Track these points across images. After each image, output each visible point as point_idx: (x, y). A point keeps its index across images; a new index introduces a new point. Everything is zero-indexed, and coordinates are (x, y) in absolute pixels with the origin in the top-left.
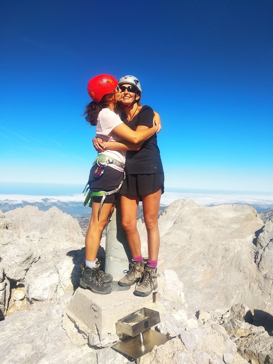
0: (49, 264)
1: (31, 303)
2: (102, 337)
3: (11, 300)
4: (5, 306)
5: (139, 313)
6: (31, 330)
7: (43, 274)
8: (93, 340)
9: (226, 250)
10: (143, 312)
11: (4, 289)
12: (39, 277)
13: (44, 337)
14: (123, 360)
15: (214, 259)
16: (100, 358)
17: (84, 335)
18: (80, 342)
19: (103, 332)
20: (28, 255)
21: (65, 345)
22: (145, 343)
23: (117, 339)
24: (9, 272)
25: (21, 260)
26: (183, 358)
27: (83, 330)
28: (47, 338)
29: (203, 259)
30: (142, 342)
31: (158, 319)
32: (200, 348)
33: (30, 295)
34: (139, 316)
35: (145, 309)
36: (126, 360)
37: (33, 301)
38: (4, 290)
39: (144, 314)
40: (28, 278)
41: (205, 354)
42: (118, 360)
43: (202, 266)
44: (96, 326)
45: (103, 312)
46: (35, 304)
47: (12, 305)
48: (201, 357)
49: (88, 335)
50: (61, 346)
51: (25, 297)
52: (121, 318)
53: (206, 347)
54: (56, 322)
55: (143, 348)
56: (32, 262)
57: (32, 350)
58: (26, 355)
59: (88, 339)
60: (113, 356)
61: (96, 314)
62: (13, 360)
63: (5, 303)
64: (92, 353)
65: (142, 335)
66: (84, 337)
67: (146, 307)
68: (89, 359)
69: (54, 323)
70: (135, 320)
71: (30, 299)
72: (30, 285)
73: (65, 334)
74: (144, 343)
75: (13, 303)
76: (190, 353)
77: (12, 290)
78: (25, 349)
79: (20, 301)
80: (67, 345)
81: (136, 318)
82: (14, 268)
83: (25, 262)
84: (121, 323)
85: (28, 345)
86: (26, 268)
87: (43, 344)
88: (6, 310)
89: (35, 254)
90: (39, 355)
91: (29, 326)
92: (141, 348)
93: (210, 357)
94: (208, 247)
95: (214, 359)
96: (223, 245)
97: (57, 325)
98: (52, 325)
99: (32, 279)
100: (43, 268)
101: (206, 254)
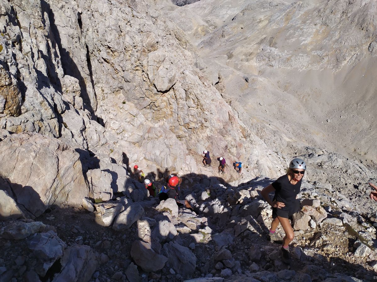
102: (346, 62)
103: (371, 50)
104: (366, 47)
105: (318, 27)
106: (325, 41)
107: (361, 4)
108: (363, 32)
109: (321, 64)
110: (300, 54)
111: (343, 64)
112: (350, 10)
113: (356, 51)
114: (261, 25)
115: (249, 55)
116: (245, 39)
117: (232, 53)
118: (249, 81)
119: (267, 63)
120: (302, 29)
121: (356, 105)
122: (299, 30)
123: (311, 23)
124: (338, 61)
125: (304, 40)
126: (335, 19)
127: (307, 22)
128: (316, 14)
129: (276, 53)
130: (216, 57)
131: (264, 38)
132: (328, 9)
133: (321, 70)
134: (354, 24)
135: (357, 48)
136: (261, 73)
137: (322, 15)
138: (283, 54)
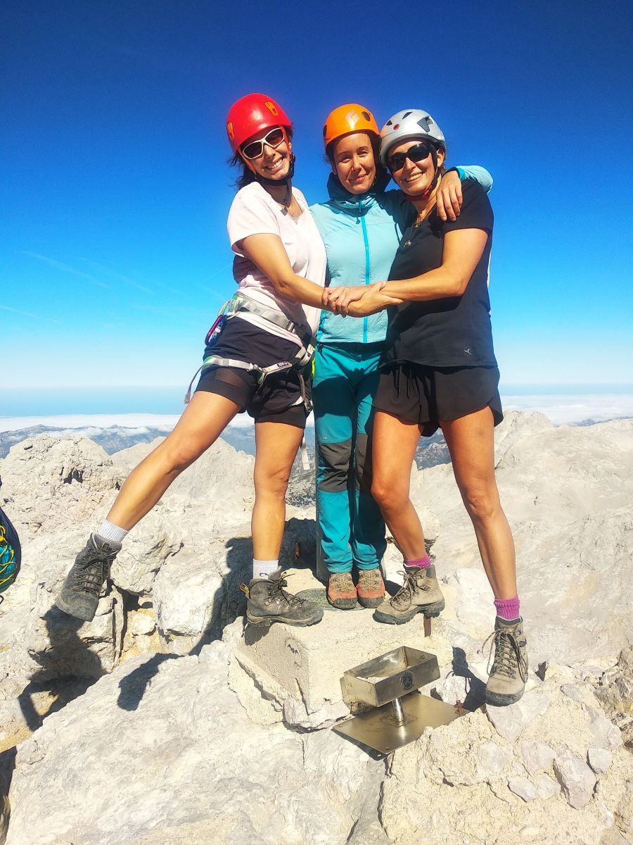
0: (202, 557)
1: (168, 640)
2: (311, 707)
3: (126, 634)
4: (115, 647)
5: (393, 657)
6: (165, 694)
7: (189, 578)
8: (294, 714)
9: (625, 529)
10: (402, 655)
11: (110, 611)
12: (181, 585)
13: (191, 707)
14: (358, 757)
16: (310, 750)
17: (275, 703)
18: (266, 718)
19: (314, 696)
20: (156, 540)
21: (235, 722)
22: (406, 721)
23: (346, 712)
24: (120, 576)
25: (142, 551)
26: (492, 755)
27: (270, 692)
28: (198, 707)
30: (400, 720)
31: (435, 671)
32: (532, 734)
33: (165, 623)
34: (393, 664)
35: (407, 649)
36: (365, 757)
37: (172, 636)
38: (112, 613)
39: (403, 660)
40: (158, 587)
41: (542, 747)
42: (346, 756)
43: (566, 569)
44: (299, 684)
45: (311, 654)
46: (175, 642)
47: (131, 645)
48: (533, 754)
49: (282, 703)
50: (227, 726)
51: (155, 628)
52: (351, 668)
53: (546, 734)
54: (217, 677)
55: (402, 732)
56: (167, 555)
57: (168, 731)
58: (155, 741)
59: (283, 711)
60: (337, 747)
61: (297, 657)
62: (129, 750)
63: (115, 641)
64: (292, 741)
65: (400, 704)
66: (274, 706)
67: (409, 644)
68: (287, 752)
69: (212, 677)
70: (383, 673)
71: (165, 631)
72: (163, 602)
73: (236, 700)
74: (404, 721)
75: (132, 640)
76: (508, 744)
77: (129, 613)
78: (152, 729)
79: (146, 636)
80: (239, 724)
81: (386, 668)
82: (129, 567)
83: (151, 555)
84: (351, 679)
85: (159, 721)
86: (153, 567)
87: (190, 721)
88: (117, 655)
89: (171, 536)
90: (183, 742)
91: (162, 684)
92: (398, 732)
93: (555, 756)
95: (564, 760)
96: (619, 516)
97: (217, 682)
98: (207, 682)
99: (167, 590)
100: (189, 567)
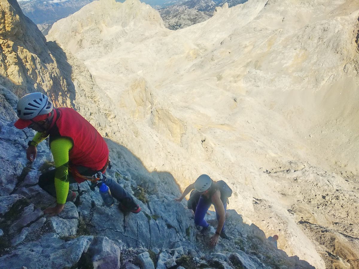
15: (310, 41)
29: (296, 42)
94: (304, 29)
101: (300, 36)
102: (324, 82)
103: (346, 71)
104: (341, 68)
105: (298, 51)
106: (304, 63)
107: (334, 31)
108: (338, 56)
109: (302, 84)
110: (283, 76)
111: (322, 84)
112: (325, 36)
113: (333, 72)
114: (246, 50)
115: (237, 77)
116: (232, 62)
117: (221, 75)
118: (237, 101)
119: (254, 84)
120: (283, 53)
121: (335, 121)
122: (281, 54)
123: (291, 47)
124: (317, 81)
125: (286, 63)
126: (313, 43)
127: (288, 46)
128: (296, 40)
129: (260, 75)
130: (207, 79)
131: (250, 61)
132: (306, 36)
133: (302, 90)
134: (329, 49)
135: (334, 70)
136: (248, 92)
137: (301, 41)
138: (268, 76)
